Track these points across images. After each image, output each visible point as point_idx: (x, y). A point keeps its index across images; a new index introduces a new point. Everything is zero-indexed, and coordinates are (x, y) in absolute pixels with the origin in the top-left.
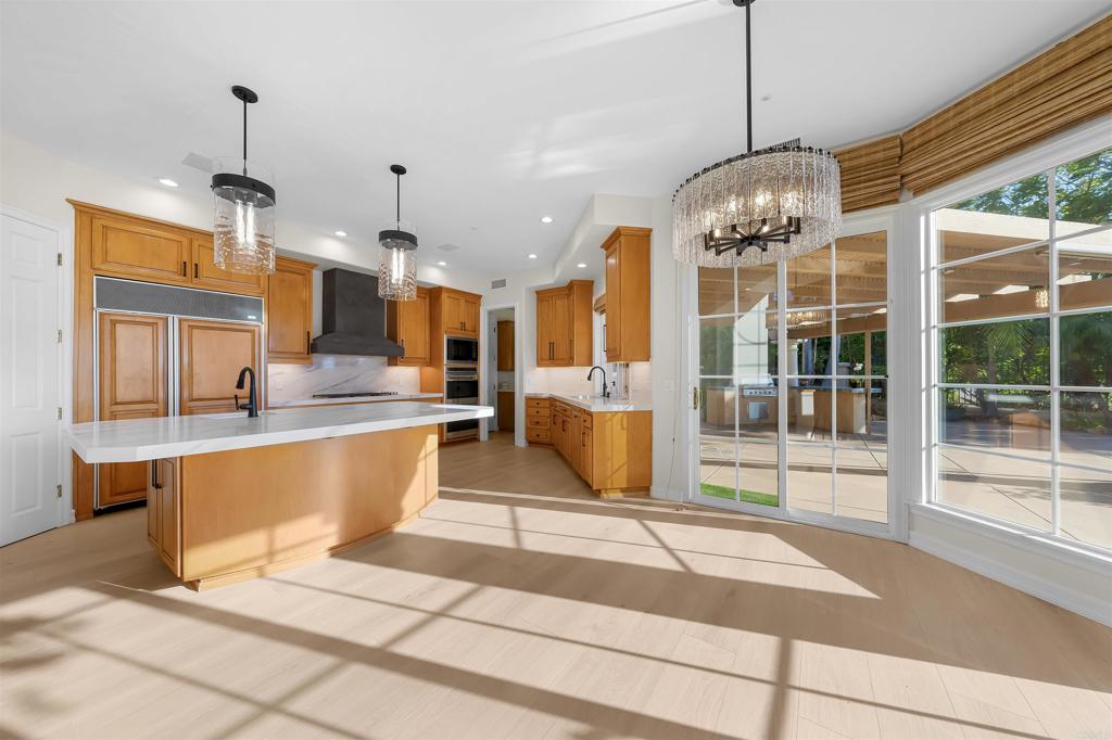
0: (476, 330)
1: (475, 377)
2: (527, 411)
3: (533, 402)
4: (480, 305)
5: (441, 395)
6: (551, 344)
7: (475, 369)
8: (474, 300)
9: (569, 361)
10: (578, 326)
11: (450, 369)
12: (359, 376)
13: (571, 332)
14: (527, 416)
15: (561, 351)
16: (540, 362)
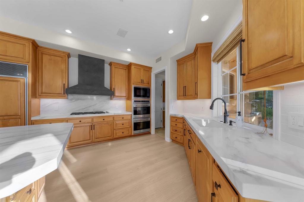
0: (149, 83)
1: (149, 105)
2: (171, 124)
3: (174, 119)
4: (151, 72)
5: (131, 113)
6: (184, 87)
7: (149, 101)
8: (148, 69)
9: (195, 96)
10: (201, 74)
11: (135, 101)
12: (96, 104)
13: (196, 77)
14: (171, 126)
15: (190, 91)
16: (179, 98)
